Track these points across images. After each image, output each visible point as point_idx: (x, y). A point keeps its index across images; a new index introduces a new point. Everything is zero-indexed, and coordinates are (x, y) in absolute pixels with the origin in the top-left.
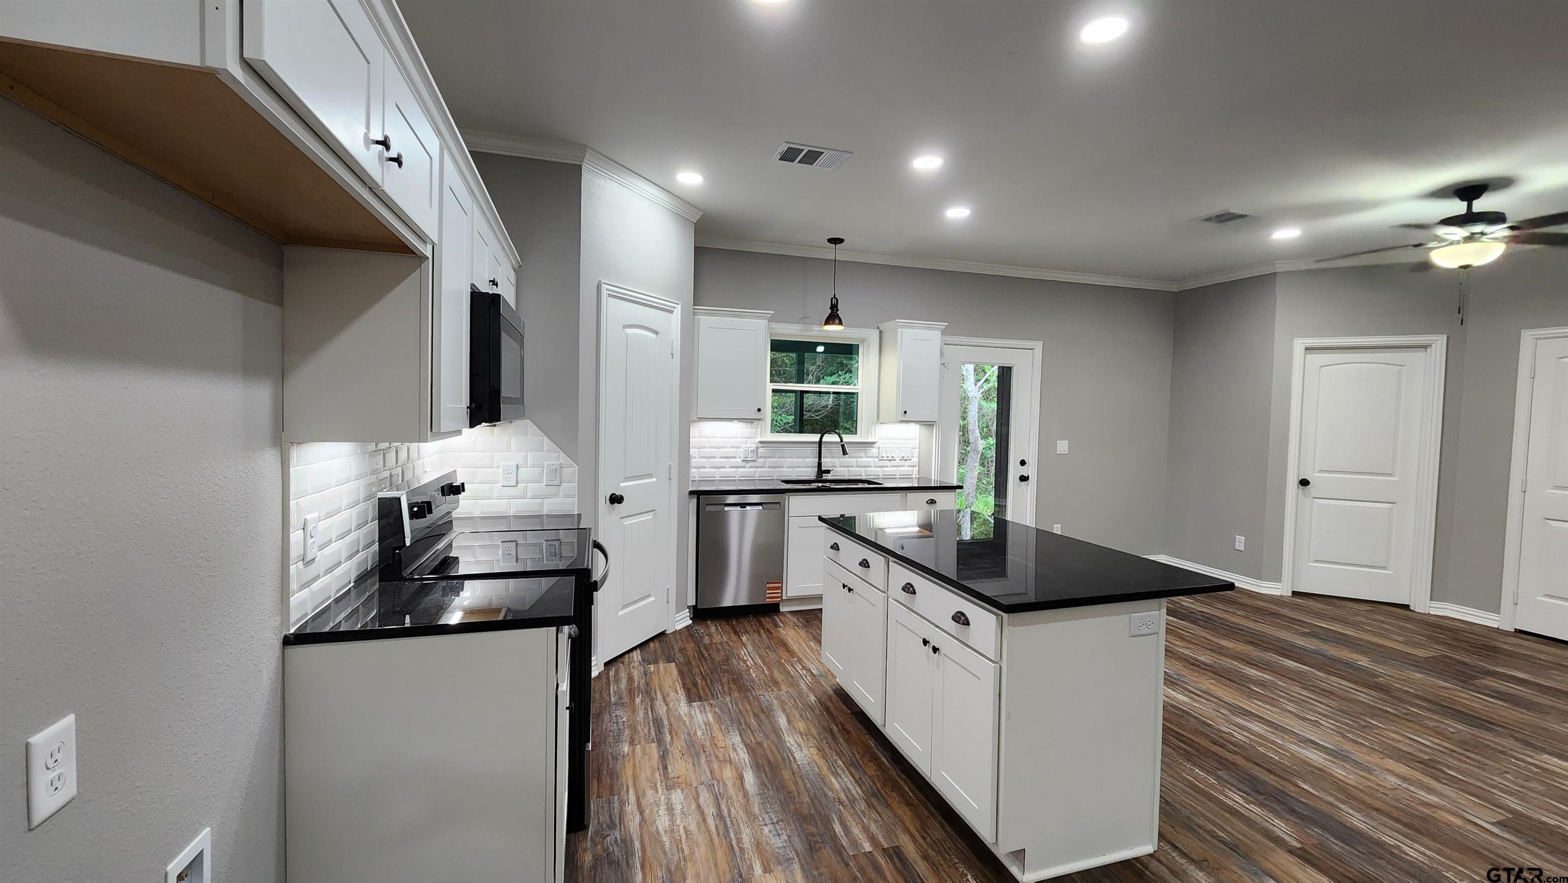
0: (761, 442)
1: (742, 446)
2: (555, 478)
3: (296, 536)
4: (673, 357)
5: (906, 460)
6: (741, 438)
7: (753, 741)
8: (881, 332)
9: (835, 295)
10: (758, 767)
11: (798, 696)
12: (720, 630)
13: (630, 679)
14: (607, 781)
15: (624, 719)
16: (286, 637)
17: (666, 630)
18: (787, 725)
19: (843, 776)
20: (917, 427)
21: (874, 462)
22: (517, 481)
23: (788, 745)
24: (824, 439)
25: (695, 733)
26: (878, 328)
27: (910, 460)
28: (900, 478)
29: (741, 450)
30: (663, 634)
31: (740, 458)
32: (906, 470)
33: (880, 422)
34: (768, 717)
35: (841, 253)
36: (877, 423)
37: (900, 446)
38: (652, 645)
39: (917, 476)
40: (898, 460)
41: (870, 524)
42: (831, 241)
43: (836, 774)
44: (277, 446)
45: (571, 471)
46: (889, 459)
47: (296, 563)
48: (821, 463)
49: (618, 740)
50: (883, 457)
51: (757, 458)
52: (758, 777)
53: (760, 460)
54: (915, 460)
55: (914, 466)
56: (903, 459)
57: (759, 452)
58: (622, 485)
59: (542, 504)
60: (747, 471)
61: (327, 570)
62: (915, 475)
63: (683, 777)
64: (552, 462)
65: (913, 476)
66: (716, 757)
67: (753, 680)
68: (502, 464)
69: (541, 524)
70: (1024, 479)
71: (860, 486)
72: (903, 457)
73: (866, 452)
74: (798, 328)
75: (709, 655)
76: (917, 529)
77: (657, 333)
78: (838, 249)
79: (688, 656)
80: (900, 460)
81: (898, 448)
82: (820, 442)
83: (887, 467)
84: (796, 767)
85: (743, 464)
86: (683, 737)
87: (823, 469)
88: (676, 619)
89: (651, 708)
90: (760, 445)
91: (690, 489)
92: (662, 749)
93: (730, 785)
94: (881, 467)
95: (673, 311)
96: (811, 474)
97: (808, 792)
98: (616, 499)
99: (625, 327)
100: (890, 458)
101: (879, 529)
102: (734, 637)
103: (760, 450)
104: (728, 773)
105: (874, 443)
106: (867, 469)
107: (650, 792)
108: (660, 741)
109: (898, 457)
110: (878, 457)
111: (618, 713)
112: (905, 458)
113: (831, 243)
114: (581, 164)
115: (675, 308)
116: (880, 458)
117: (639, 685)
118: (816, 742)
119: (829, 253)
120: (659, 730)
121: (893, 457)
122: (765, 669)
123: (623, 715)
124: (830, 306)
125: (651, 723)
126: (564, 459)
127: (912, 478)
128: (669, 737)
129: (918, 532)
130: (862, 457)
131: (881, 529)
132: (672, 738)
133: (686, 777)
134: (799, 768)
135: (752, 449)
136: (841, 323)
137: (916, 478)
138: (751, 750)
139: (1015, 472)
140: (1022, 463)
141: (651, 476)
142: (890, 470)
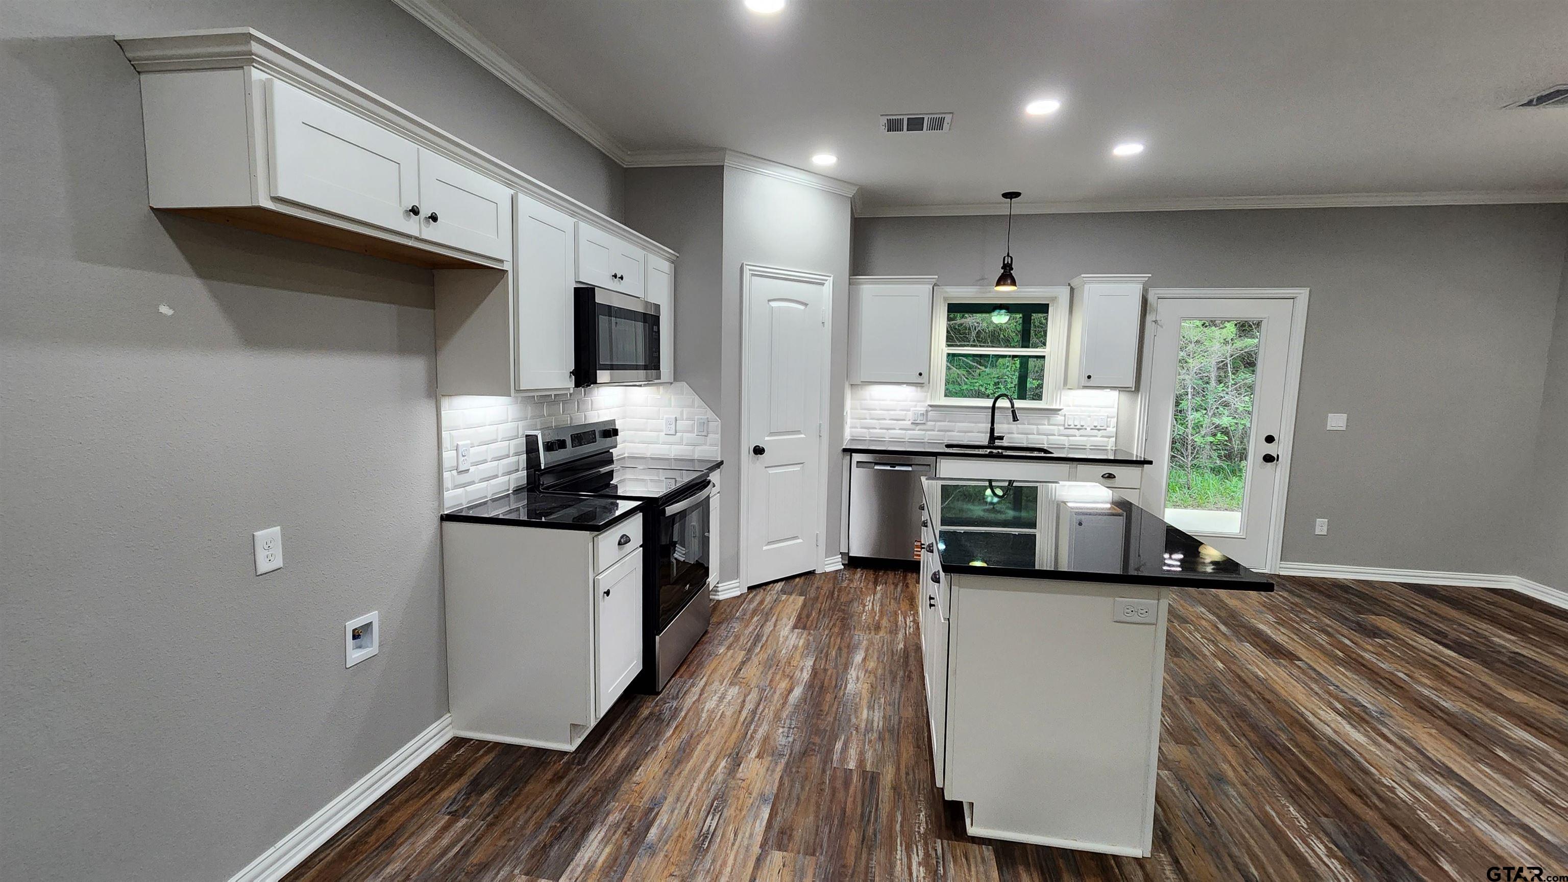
0: (931, 406)
1: (912, 409)
2: (704, 429)
3: (448, 456)
4: (824, 326)
5: (1099, 430)
6: (911, 401)
7: (822, 667)
8: (1072, 290)
9: (1008, 254)
10: (810, 686)
11: (889, 641)
12: (864, 577)
13: (762, 602)
14: (692, 668)
15: (735, 630)
16: (442, 516)
17: (815, 570)
18: (860, 662)
19: (876, 711)
20: (1115, 394)
21: (1059, 430)
22: (676, 431)
23: (849, 676)
24: (998, 404)
25: (781, 652)
26: (1069, 285)
27: (1105, 430)
28: (1091, 449)
29: (910, 413)
30: (812, 573)
31: (909, 420)
32: (1098, 440)
33: (1068, 387)
34: (849, 653)
35: (1018, 207)
36: (1063, 389)
37: (1091, 414)
38: (797, 580)
39: (1114, 448)
40: (1089, 429)
41: (1051, 494)
42: (1005, 195)
43: (871, 708)
44: (430, 397)
45: (716, 424)
46: (1077, 427)
47: (451, 471)
48: (994, 428)
49: (720, 644)
50: (1069, 425)
51: (927, 421)
52: (805, 693)
53: (930, 423)
54: (1112, 430)
55: (1109, 437)
56: (1095, 428)
57: (929, 416)
58: (767, 438)
59: (693, 451)
60: (917, 433)
61: (481, 479)
62: (1111, 444)
63: (747, 679)
64: (702, 417)
65: (1109, 448)
66: (784, 671)
67: (859, 622)
68: (665, 416)
69: (694, 467)
70: (1268, 459)
71: (1035, 454)
72: (1095, 426)
73: (1049, 420)
74: (972, 290)
75: (838, 596)
76: (1109, 506)
77: (806, 305)
78: (1014, 203)
79: (820, 593)
80: (1092, 429)
81: (1089, 416)
82: (994, 408)
83: (1075, 436)
84: (842, 694)
85: (913, 427)
86: (769, 652)
87: (995, 435)
88: (826, 563)
89: (761, 627)
90: (930, 409)
91: (844, 447)
92: (747, 657)
93: (778, 693)
94: (1068, 436)
95: (824, 283)
96: (984, 440)
97: (836, 714)
98: (759, 451)
99: (769, 301)
100: (1079, 427)
101: (1063, 502)
102: (871, 585)
103: (930, 414)
104: (784, 685)
105: (1060, 410)
106: (1050, 437)
107: (717, 683)
108: (750, 651)
109: (1088, 426)
110: (1064, 425)
111: (735, 625)
112: (1098, 428)
113: (1006, 198)
114: (722, 164)
115: (826, 280)
116: (1066, 426)
117: (764, 608)
118: (874, 680)
119: (1004, 208)
120: (755, 643)
121: (1082, 426)
122: (878, 615)
123: (737, 626)
124: (1002, 265)
125: (753, 637)
126: (710, 414)
127: (1106, 450)
128: (759, 649)
129: (1110, 509)
130: (1045, 425)
131: (1065, 503)
132: (760, 651)
133: (749, 680)
134: (844, 695)
135: (922, 412)
136: (1014, 283)
137: (1112, 450)
138: (815, 673)
139: (1256, 448)
140: (1270, 439)
141: (799, 432)
142: (1078, 440)
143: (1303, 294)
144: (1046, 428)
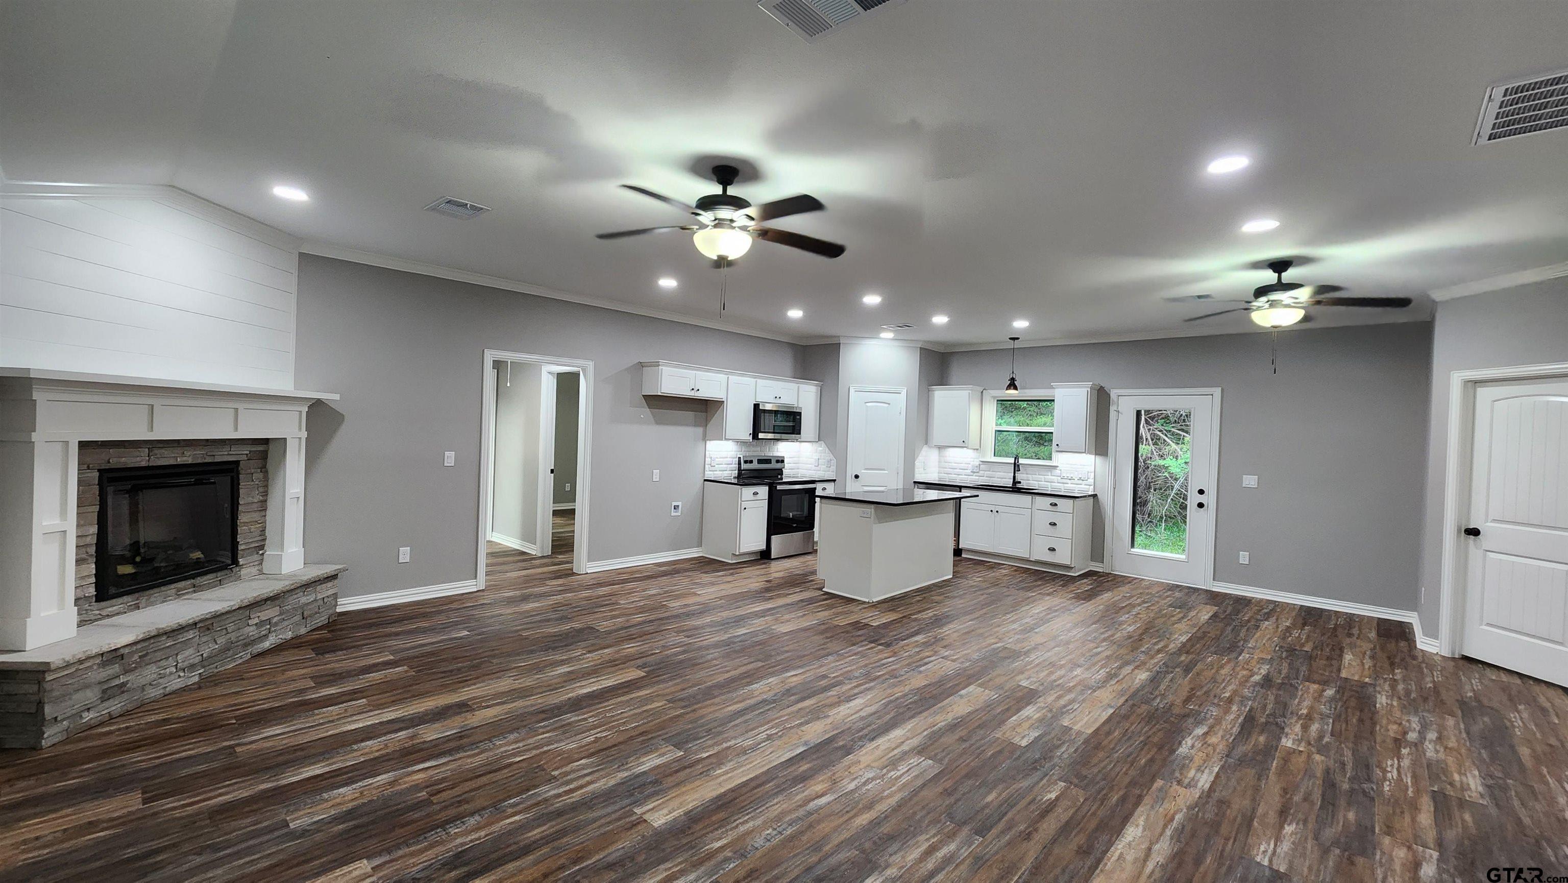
0: (983, 461)
1: (970, 464)
2: (829, 463)
3: (708, 461)
4: (900, 415)
6: (969, 458)
9: (1012, 372)
16: (704, 479)
21: (1057, 479)
27: (1087, 480)
31: (970, 470)
32: (1083, 487)
35: (1017, 344)
37: (1078, 469)
42: (1011, 339)
44: (703, 439)
45: (834, 462)
47: (709, 465)
48: (1016, 476)
50: (1064, 477)
51: (980, 471)
54: (1090, 481)
55: (1090, 485)
57: (981, 467)
58: (863, 471)
59: (825, 474)
60: (974, 478)
61: (720, 470)
62: (1091, 490)
64: (828, 458)
70: (1201, 505)
72: (1080, 478)
73: (1053, 472)
77: (889, 404)
80: (1078, 479)
81: (1077, 471)
82: (1016, 463)
83: (1068, 483)
87: (1017, 479)
90: (981, 463)
91: (915, 480)
94: (1063, 483)
95: (901, 393)
96: (1009, 482)
98: (857, 477)
100: (1070, 478)
105: (1058, 466)
106: (1053, 484)
109: (1076, 478)
112: (1082, 479)
114: (839, 342)
115: (902, 391)
119: (1011, 345)
121: (1072, 477)
124: (1007, 378)
126: (832, 457)
135: (975, 464)
136: (1016, 388)
139: (1193, 499)
140: (1201, 492)
141: (884, 470)
142: (1070, 486)
143: (1217, 392)
144: (1050, 477)
